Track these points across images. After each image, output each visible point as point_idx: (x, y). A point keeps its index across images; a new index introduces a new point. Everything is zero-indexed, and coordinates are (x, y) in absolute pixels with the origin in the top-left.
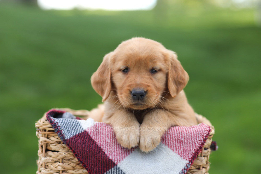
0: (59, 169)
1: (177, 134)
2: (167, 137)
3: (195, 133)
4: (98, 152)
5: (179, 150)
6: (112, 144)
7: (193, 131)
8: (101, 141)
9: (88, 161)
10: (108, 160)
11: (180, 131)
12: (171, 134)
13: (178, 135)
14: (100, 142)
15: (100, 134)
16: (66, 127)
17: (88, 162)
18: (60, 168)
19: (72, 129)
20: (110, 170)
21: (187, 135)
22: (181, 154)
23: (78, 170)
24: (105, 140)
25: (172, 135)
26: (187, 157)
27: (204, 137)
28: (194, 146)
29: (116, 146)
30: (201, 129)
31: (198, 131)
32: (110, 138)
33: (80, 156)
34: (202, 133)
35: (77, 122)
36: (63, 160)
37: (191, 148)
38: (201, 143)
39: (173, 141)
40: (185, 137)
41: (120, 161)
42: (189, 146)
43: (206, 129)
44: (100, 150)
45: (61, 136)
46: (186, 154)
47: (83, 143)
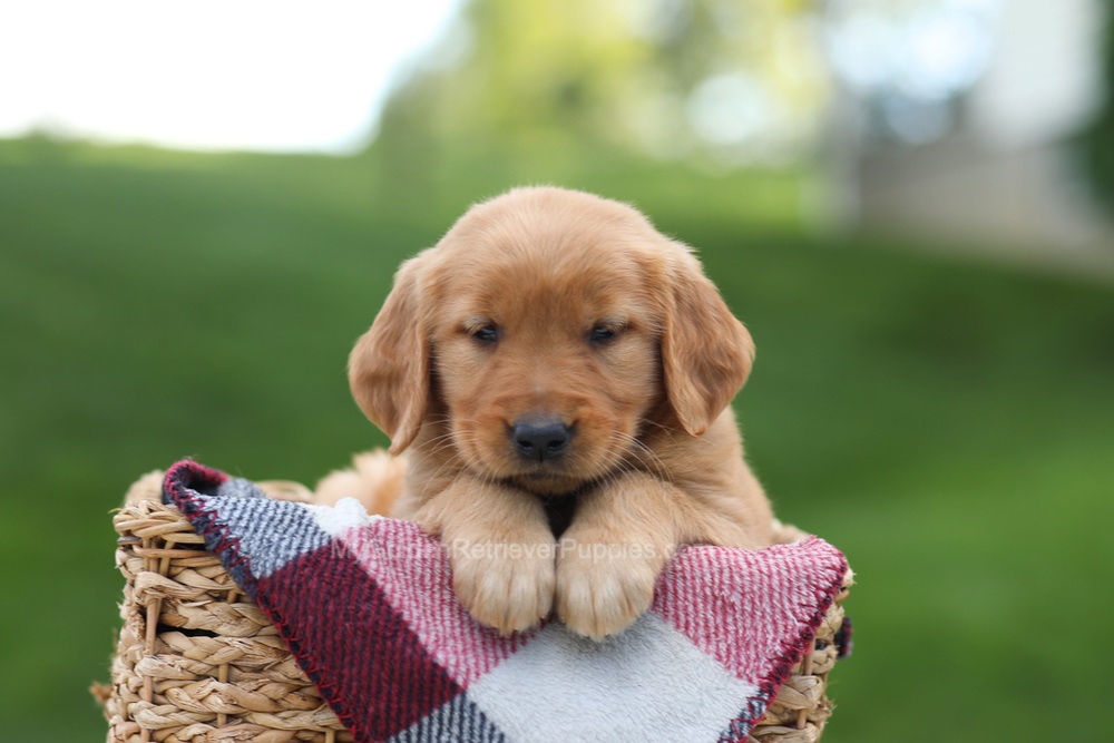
0: (216, 709)
1: (712, 574)
2: (670, 585)
3: (784, 573)
4: (388, 634)
5: (718, 641)
7: (777, 565)
9: (346, 672)
10: (428, 667)
11: (724, 562)
12: (688, 576)
13: (717, 581)
14: (397, 595)
16: (252, 526)
17: (343, 676)
18: (217, 704)
20: (436, 712)
21: (752, 582)
22: (728, 657)
23: (296, 715)
25: (693, 578)
26: (752, 671)
27: (823, 595)
28: (781, 629)
29: (457, 616)
30: (807, 561)
31: (796, 568)
33: (310, 649)
34: (813, 577)
35: (299, 512)
36: (233, 669)
37: (770, 637)
38: (810, 616)
39: (695, 605)
40: (743, 587)
41: (478, 674)
42: (760, 627)
43: (828, 559)
44: (398, 627)
45: (236, 563)
46: (748, 658)
47: (329, 593)
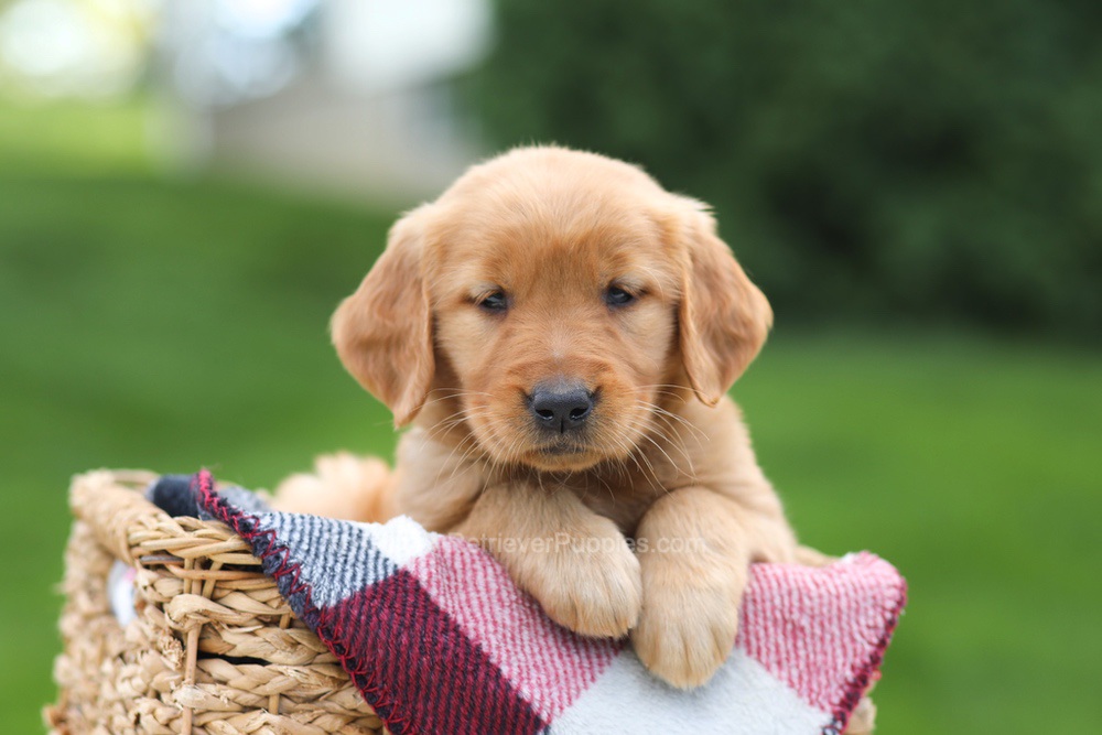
1: (782, 597)
3: (852, 594)
4: (470, 668)
5: (790, 667)
6: (521, 631)
7: (845, 586)
8: (477, 621)
9: (420, 706)
10: (513, 702)
11: (792, 583)
12: (759, 599)
13: (786, 602)
14: (471, 625)
15: (465, 588)
16: (313, 550)
17: (417, 711)
19: (341, 560)
21: (821, 605)
22: (800, 683)
24: (493, 617)
25: (763, 601)
26: (824, 699)
27: (888, 615)
28: (850, 653)
29: (535, 641)
30: (872, 580)
31: (862, 588)
32: (510, 606)
33: (380, 683)
34: (879, 597)
35: (355, 532)
36: (285, 700)
37: (840, 661)
38: (878, 638)
39: (766, 629)
40: (812, 609)
41: (561, 708)
42: (829, 650)
44: (479, 660)
45: (294, 590)
46: (819, 685)
47: (402, 624)
